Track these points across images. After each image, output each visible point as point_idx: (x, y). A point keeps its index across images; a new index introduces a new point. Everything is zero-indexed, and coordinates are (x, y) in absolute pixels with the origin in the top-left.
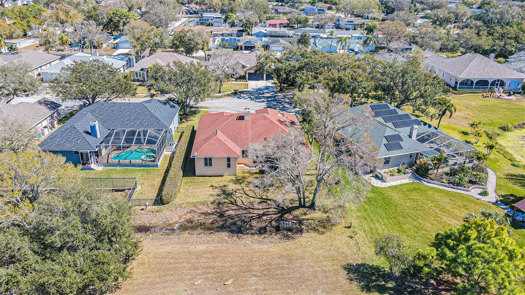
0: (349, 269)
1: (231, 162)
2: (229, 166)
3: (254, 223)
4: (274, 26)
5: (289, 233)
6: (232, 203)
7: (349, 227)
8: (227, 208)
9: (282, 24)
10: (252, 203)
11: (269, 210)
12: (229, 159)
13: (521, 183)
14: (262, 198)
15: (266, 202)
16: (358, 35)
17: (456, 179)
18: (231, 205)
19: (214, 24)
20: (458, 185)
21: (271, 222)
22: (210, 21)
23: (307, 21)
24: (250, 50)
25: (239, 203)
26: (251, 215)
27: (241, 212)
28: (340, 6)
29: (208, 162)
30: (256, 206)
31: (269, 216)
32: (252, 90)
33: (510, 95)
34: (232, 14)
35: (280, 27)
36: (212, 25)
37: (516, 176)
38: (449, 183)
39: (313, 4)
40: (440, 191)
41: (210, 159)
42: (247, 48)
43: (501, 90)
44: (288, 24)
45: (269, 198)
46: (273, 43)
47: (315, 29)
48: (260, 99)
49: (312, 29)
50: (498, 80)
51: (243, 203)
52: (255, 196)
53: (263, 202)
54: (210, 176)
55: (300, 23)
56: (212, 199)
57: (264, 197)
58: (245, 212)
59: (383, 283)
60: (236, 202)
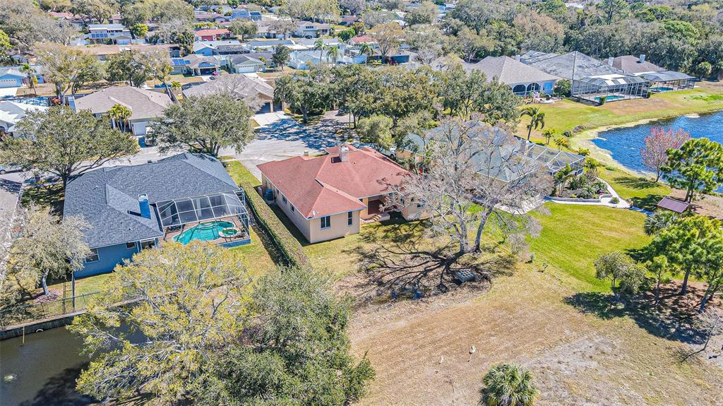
0: (569, 301)
1: (354, 217)
2: (350, 222)
3: (424, 282)
4: (210, 38)
5: (474, 284)
6: (382, 267)
7: (530, 262)
8: (380, 274)
9: (219, 35)
10: (403, 261)
11: (429, 264)
12: (350, 214)
13: (632, 185)
14: (412, 253)
15: (419, 256)
16: (336, 44)
17: (583, 191)
18: (383, 269)
19: (119, 41)
20: (588, 197)
21: (442, 277)
22: (109, 36)
23: (255, 28)
24: (209, 74)
25: (390, 264)
26: (414, 275)
27: (398, 274)
28: (284, 7)
29: (326, 222)
30: (411, 263)
31: (434, 271)
32: (267, 127)
33: (548, 99)
34: (142, 25)
35: (218, 39)
36: (115, 43)
37: (622, 179)
38: (579, 197)
39: (233, 5)
40: (575, 207)
41: (328, 218)
42: (204, 72)
43: (538, 94)
44: (228, 35)
45: (419, 251)
46: (239, 62)
47: (265, 40)
48: (289, 136)
49: (261, 39)
50: (534, 84)
51: (393, 263)
52: (403, 252)
53: (415, 256)
54: (329, 241)
55: (246, 32)
56: (356, 267)
57: (413, 251)
58: (403, 273)
59: (613, 307)
60: (386, 264)
